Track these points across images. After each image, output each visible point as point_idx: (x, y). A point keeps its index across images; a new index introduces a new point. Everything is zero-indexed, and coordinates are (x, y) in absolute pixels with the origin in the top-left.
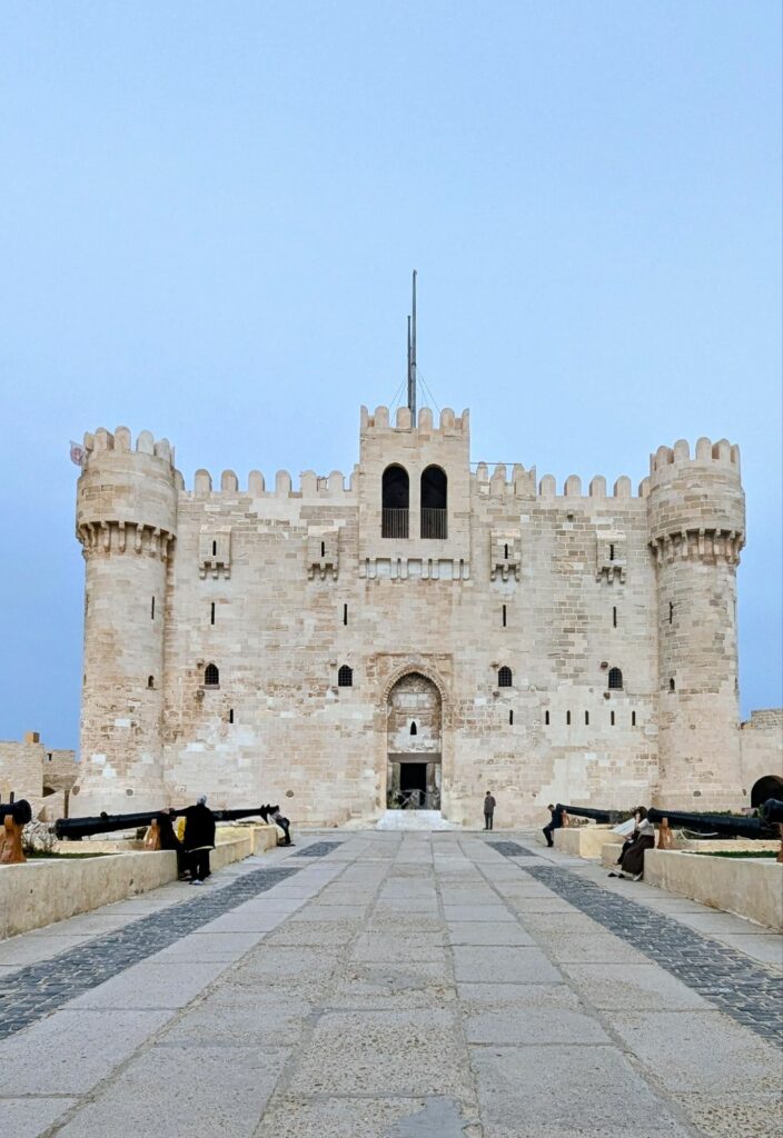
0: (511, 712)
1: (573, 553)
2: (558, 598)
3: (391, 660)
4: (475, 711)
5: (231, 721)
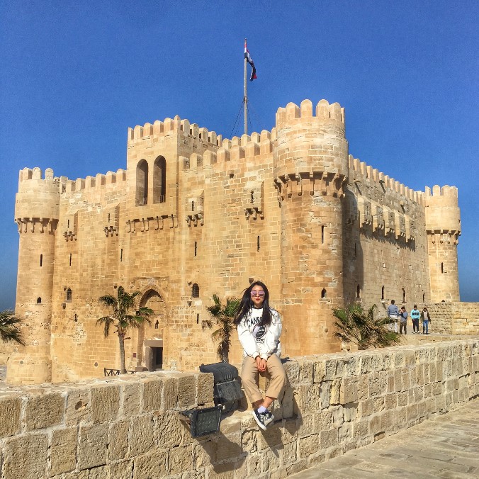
0: (198, 315)
1: (234, 201)
2: (225, 233)
3: (141, 282)
4: (180, 314)
5: (76, 320)
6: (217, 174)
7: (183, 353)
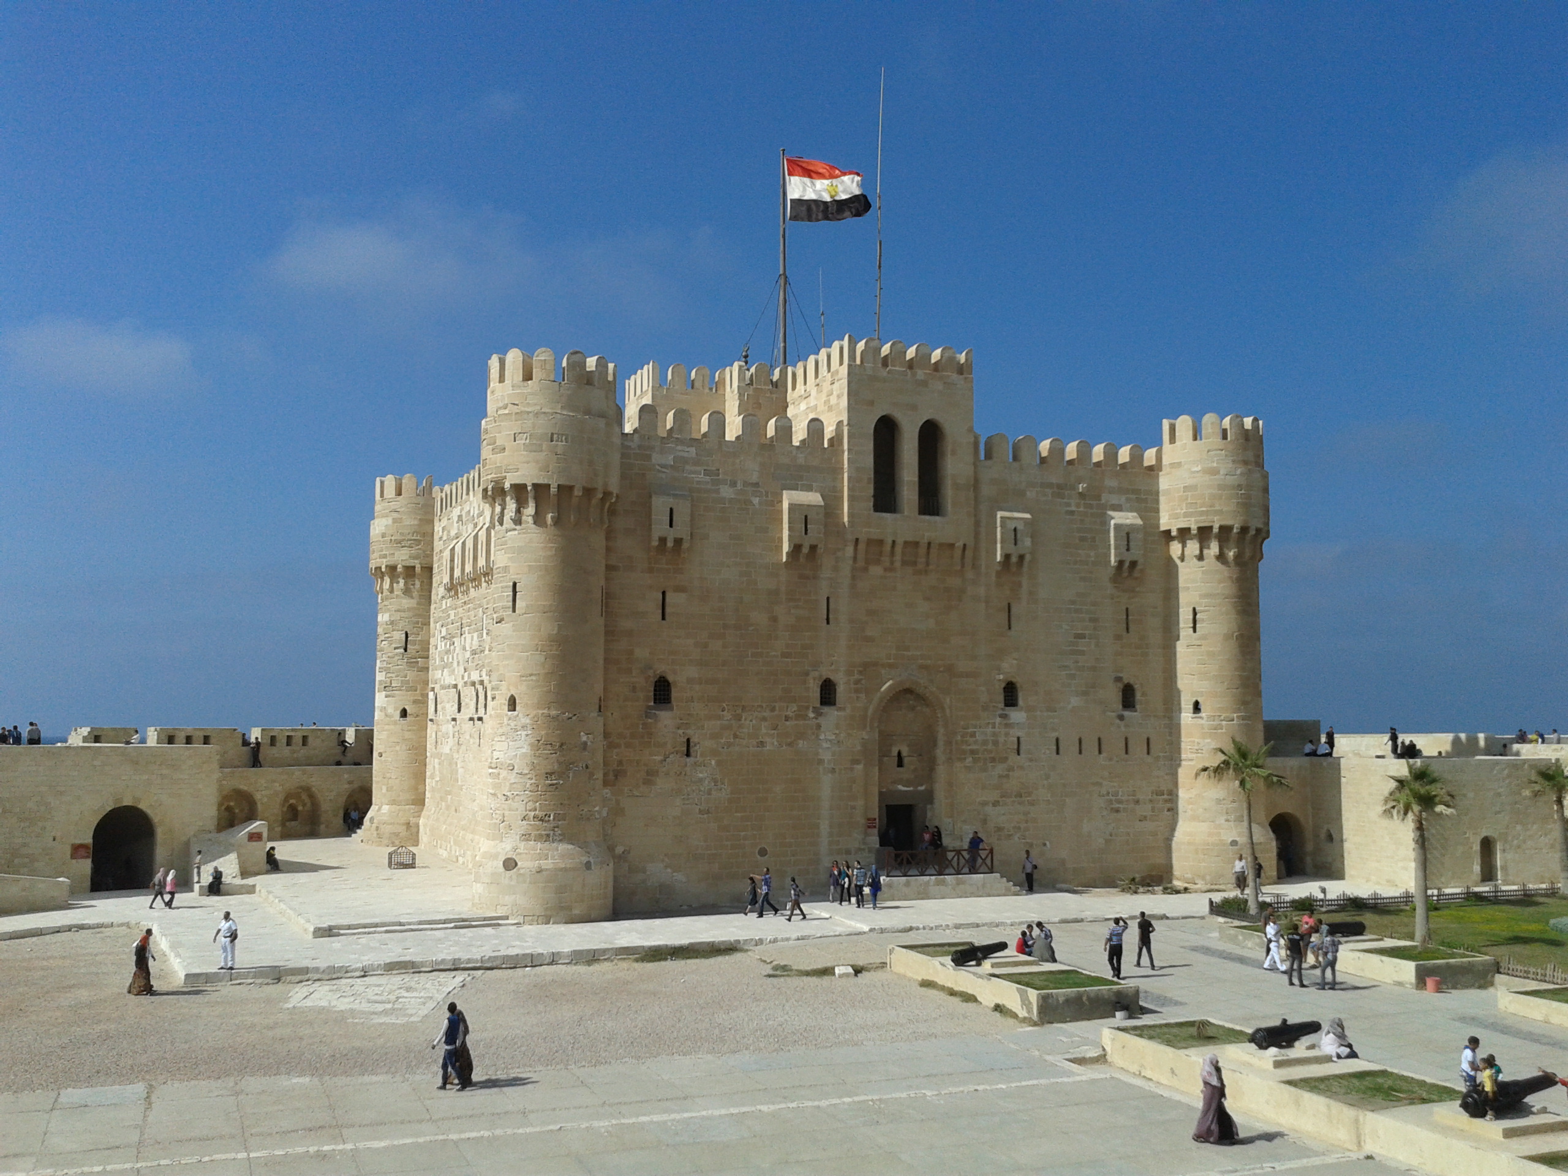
0: (1018, 739)
2: (1068, 595)
3: (883, 672)
4: (979, 737)
5: (688, 755)
6: (1050, 485)
7: (989, 809)
